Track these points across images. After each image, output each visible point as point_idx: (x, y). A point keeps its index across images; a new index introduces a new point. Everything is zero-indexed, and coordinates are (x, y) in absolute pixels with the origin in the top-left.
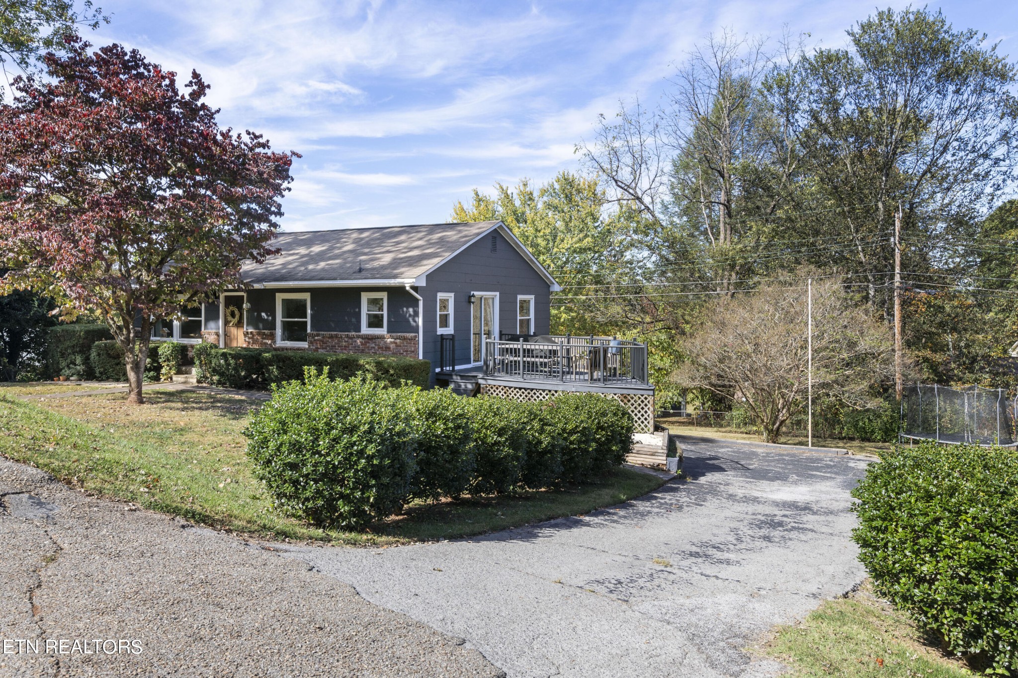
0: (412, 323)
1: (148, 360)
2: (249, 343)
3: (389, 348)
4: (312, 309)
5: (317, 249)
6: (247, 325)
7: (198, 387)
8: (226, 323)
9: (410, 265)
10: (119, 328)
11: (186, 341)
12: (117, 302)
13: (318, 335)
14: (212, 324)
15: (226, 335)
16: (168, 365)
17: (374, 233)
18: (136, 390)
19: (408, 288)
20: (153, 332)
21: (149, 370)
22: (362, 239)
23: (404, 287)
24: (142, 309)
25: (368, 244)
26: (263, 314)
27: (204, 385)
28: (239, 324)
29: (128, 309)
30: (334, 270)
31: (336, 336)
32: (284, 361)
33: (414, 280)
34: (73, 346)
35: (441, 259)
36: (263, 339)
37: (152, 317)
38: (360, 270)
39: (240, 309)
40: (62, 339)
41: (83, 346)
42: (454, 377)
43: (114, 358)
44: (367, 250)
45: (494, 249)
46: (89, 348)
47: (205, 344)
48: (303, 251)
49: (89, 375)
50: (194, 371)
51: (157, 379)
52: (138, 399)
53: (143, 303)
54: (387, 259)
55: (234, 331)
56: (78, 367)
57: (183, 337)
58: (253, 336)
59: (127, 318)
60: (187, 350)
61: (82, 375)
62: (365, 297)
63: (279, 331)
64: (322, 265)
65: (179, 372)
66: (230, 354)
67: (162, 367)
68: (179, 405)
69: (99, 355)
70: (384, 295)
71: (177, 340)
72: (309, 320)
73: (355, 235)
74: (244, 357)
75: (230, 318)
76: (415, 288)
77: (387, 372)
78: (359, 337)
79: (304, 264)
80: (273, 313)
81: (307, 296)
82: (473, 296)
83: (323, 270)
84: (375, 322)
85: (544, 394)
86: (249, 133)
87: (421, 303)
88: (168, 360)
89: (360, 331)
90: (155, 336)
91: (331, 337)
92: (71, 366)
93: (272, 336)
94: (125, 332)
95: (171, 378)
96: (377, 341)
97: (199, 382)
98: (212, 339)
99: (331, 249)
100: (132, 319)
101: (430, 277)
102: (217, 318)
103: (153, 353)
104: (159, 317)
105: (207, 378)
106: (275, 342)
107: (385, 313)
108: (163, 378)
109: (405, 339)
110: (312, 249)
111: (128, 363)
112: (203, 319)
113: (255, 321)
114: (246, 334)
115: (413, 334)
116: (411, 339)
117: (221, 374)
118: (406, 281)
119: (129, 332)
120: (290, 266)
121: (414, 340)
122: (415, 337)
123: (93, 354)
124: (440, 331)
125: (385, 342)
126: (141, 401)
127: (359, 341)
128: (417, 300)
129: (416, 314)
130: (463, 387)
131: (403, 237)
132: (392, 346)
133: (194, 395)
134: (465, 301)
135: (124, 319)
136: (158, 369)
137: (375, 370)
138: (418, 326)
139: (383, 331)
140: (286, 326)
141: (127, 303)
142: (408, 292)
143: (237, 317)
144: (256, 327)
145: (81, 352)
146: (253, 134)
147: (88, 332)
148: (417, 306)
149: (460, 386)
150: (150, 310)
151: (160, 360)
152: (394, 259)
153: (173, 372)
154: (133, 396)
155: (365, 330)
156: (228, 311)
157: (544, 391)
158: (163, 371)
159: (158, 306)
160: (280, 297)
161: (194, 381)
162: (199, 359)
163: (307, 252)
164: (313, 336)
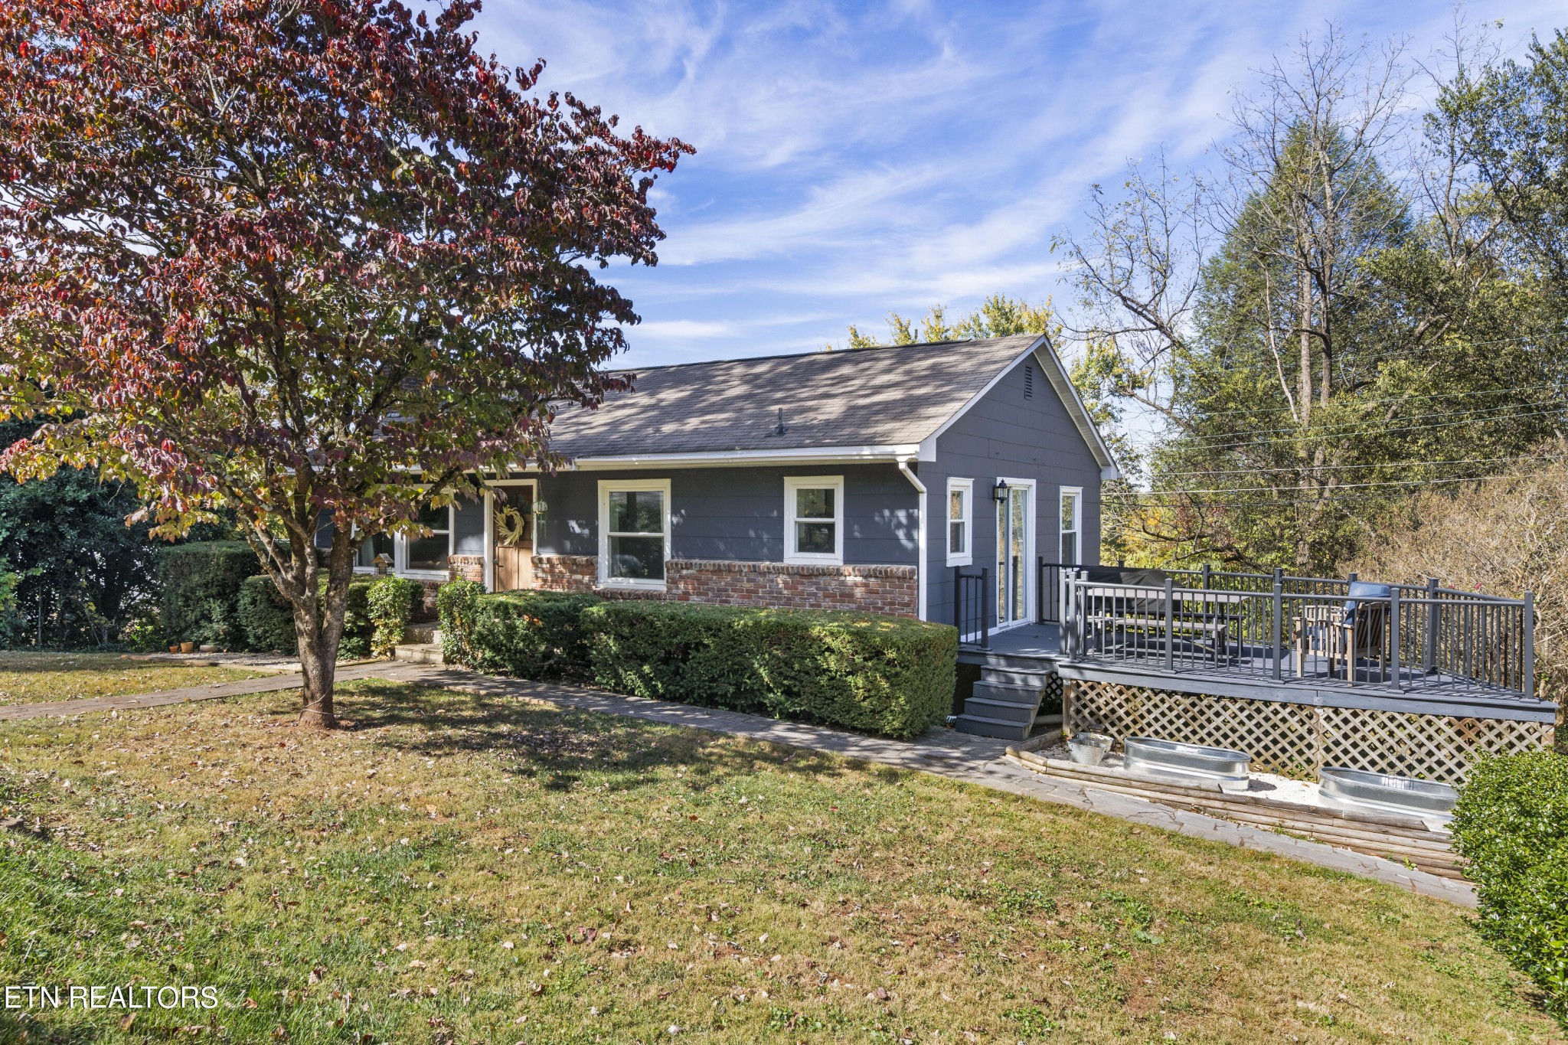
0: (904, 542)
1: (348, 614)
2: (545, 581)
3: (851, 596)
4: (674, 512)
5: (670, 396)
6: (540, 545)
7: (447, 673)
8: (497, 539)
9: (896, 418)
10: (283, 552)
11: (420, 575)
12: (277, 493)
13: (688, 567)
14: (470, 544)
15: (495, 564)
16: (385, 625)
17: (779, 365)
18: (320, 698)
19: (902, 466)
20: (356, 559)
21: (350, 634)
22: (757, 376)
23: (895, 464)
24: (333, 510)
25: (774, 383)
26: (573, 524)
27: (459, 667)
28: (523, 543)
29: (301, 511)
30: (721, 431)
31: (729, 570)
32: (632, 625)
33: (917, 448)
34: (206, 585)
35: (956, 405)
36: (572, 572)
37: (354, 528)
38: (781, 431)
39: (525, 512)
40: (186, 571)
41: (223, 585)
42: (992, 660)
43: (282, 609)
44: (779, 395)
45: (1028, 394)
46: (237, 588)
47: (459, 583)
48: (643, 399)
49: (236, 641)
50: (438, 637)
51: (365, 651)
52: (324, 718)
53: (335, 497)
54: (833, 408)
55: (513, 555)
56: (215, 626)
57: (412, 567)
58: (552, 566)
59: (299, 530)
60: (422, 594)
61: (223, 641)
62: (792, 487)
63: (604, 559)
64: (693, 423)
65: (407, 640)
66: (516, 607)
67: (374, 629)
68: (416, 733)
69: (254, 602)
70: (837, 484)
71: (402, 573)
72: (667, 534)
73: (739, 370)
74: (544, 614)
75: (504, 531)
76: (913, 465)
77: (878, 654)
78: (779, 571)
79: (650, 422)
80: (591, 521)
81: (663, 487)
82: (1003, 485)
83: (695, 431)
84: (815, 539)
85: (1234, 708)
86: (571, 102)
87: (923, 500)
88: (387, 615)
89: (781, 559)
90: (361, 564)
91: (718, 571)
92: (203, 623)
93: (591, 568)
94: (294, 561)
95: (393, 652)
96: (822, 580)
97: (448, 660)
98: (471, 572)
99: (697, 395)
100: (310, 532)
101: (944, 441)
102: (478, 532)
103: (358, 601)
104: (368, 528)
105: (465, 653)
106: (595, 579)
107: (839, 519)
108: (376, 650)
109: (887, 576)
110: (661, 396)
111: (301, 633)
112: (451, 532)
113: (554, 535)
114: (537, 563)
115: (908, 567)
116: (903, 578)
117: (496, 648)
118: (899, 449)
119: (304, 564)
120: (626, 427)
121: (910, 578)
122: (912, 572)
123: (244, 600)
124: (953, 560)
125: (843, 584)
126: (331, 723)
127: (780, 580)
128: (916, 493)
129: (913, 523)
130: (1019, 682)
131: (846, 370)
132: (859, 592)
133: (443, 699)
134: (990, 496)
135: (292, 533)
136: (367, 631)
137: (848, 650)
138: (917, 549)
139: (833, 560)
140: (620, 546)
141: (299, 497)
142: (901, 476)
143: (518, 530)
144: (560, 550)
145: (222, 595)
146: (580, 106)
147: (232, 558)
148: (916, 506)
149: (1011, 681)
150: (349, 511)
151: (372, 615)
152: (852, 410)
153: (396, 638)
154: (313, 711)
155: (793, 557)
156: (501, 518)
157: (1234, 700)
158: (377, 636)
159: (369, 501)
160: (605, 488)
161: (438, 658)
162: (451, 614)
163: (653, 401)
164: (678, 568)
